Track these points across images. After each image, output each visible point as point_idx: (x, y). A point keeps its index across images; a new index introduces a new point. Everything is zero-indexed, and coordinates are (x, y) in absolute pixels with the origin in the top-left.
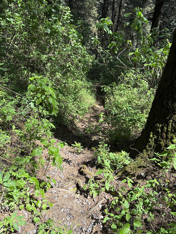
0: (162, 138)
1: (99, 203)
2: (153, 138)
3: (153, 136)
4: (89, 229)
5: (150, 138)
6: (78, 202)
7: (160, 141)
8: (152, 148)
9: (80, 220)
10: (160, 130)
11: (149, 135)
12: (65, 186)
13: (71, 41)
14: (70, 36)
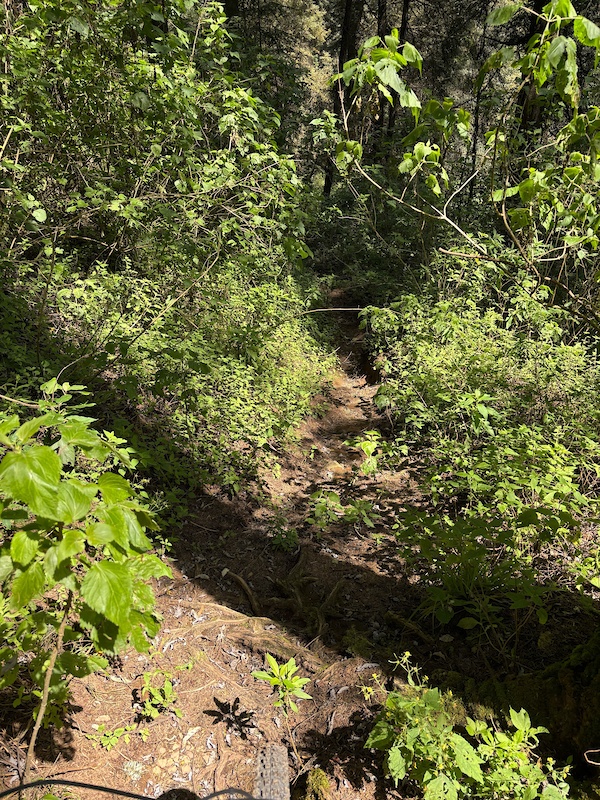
13: (234, 136)
14: (230, 118)
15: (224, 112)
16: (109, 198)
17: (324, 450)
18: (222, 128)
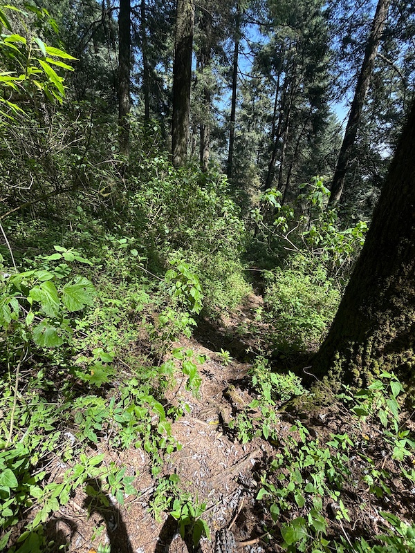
0: (356, 362)
1: (251, 457)
2: (340, 360)
3: (341, 358)
4: (233, 502)
5: (335, 359)
6: (220, 446)
7: (353, 367)
8: (338, 375)
9: (220, 480)
10: (352, 350)
11: (334, 355)
12: (202, 415)
13: (226, 214)
14: (225, 208)
15: (223, 206)
16: (186, 229)
17: (244, 315)
18: (222, 211)
